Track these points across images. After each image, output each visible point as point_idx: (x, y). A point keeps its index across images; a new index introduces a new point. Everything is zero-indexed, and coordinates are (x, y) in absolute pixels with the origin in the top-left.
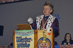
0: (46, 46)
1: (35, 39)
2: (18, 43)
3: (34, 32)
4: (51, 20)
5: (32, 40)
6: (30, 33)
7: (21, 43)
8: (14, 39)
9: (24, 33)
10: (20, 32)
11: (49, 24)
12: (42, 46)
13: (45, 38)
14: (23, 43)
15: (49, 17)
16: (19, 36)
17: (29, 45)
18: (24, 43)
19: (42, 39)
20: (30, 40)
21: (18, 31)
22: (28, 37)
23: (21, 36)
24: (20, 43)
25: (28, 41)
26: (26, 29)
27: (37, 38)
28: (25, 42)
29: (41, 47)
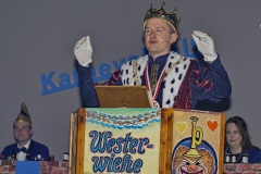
0: (200, 169)
1: (162, 142)
2: (98, 154)
3: (159, 118)
4: (177, 70)
5: (151, 147)
6: (146, 119)
7: (109, 155)
8: (83, 140)
9: (122, 118)
10: (104, 116)
11: (173, 82)
12: (185, 169)
13: (197, 139)
14: (117, 156)
15: (169, 60)
16: (102, 129)
17: (140, 163)
18: (122, 155)
19: (187, 142)
20: (145, 147)
21: (98, 110)
22: (136, 134)
23: (111, 129)
24: (105, 154)
25: (137, 148)
26: (130, 105)
27: (170, 139)
28: (125, 151)
29: (183, 171)
